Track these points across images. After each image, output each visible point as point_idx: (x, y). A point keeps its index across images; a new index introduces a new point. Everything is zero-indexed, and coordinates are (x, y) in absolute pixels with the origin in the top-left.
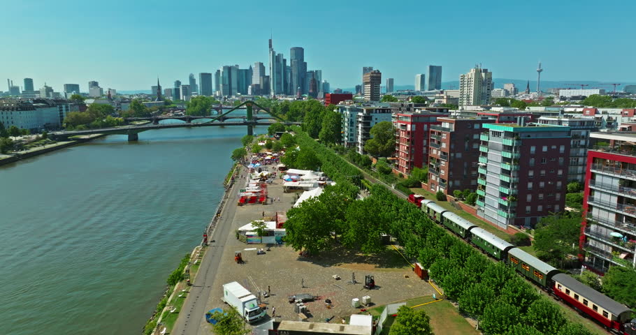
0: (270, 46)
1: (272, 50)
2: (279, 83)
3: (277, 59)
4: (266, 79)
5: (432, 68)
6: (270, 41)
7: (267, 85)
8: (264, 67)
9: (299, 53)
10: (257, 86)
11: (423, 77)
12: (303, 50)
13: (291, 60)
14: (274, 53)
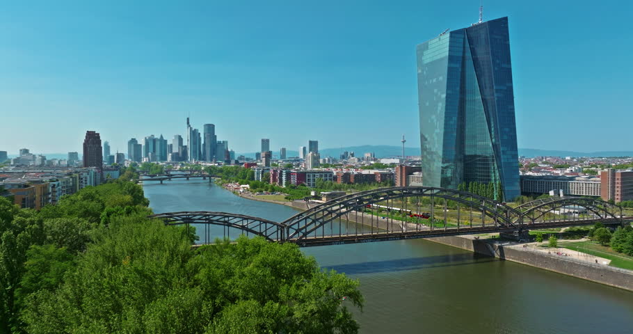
0: (188, 123)
1: (190, 126)
2: (195, 152)
3: (194, 134)
4: (185, 149)
5: (311, 142)
6: (188, 119)
7: (185, 152)
8: (182, 139)
9: (210, 128)
10: (177, 154)
11: (304, 149)
12: (214, 126)
13: (204, 134)
14: (191, 128)
